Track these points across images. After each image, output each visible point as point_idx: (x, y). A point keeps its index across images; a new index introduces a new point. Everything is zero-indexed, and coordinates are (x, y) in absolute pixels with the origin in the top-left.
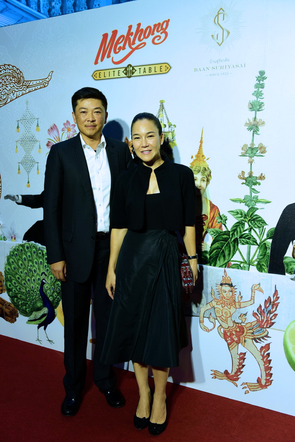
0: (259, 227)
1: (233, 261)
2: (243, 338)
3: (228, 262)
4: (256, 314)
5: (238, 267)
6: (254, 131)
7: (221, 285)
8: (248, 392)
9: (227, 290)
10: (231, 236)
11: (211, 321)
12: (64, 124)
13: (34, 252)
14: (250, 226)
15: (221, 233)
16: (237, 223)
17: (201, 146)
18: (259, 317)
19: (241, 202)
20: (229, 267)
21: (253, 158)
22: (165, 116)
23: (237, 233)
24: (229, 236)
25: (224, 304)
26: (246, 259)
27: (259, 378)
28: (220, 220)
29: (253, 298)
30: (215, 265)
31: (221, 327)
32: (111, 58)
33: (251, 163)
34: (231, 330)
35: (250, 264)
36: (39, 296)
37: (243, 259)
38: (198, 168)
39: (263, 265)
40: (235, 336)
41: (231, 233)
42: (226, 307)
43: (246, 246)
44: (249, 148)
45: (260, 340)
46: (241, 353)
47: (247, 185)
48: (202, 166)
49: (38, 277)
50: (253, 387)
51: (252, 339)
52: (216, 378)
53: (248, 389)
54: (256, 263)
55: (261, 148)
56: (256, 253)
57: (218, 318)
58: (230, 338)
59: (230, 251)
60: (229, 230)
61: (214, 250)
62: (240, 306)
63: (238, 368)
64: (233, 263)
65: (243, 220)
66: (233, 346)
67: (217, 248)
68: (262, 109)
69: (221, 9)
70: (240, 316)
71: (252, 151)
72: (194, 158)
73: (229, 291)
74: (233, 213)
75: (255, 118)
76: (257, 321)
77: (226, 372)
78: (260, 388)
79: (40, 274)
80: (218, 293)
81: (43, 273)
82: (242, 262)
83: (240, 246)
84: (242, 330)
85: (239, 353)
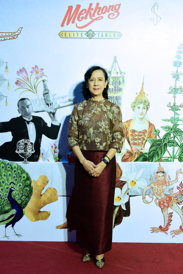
0: (180, 135)
1: (164, 157)
2: (171, 203)
3: (160, 158)
4: (179, 187)
5: (167, 160)
6: (176, 79)
7: (157, 173)
8: (174, 236)
9: (161, 176)
10: (162, 142)
11: (151, 196)
12: (33, 68)
13: (3, 167)
14: (174, 135)
15: (156, 140)
16: (166, 134)
17: (142, 87)
18: (181, 189)
19: (168, 121)
20: (161, 161)
21: (176, 95)
22: (117, 67)
23: (166, 140)
24: (161, 142)
25: (159, 184)
26: (172, 155)
27: (181, 226)
28: (156, 133)
29: (177, 178)
30: (152, 161)
31: (157, 199)
32: (75, 24)
33: (175, 97)
34: (163, 200)
35: (174, 158)
36: (7, 202)
37: (170, 155)
38: (141, 100)
39: (182, 158)
40: (166, 203)
41: (162, 140)
42: (160, 186)
43: (172, 147)
44: (173, 88)
45: (182, 203)
46: (170, 213)
47: (173, 111)
48: (144, 99)
49: (6, 186)
50: (177, 232)
51: (177, 203)
52: (153, 232)
53: (174, 234)
54: (178, 157)
55: (181, 88)
56: (178, 151)
57: (155, 194)
58: (162, 205)
59: (162, 151)
60: (161, 138)
61: (151, 151)
62: (169, 184)
63: (168, 222)
64: (163, 158)
65: (170, 132)
66: (165, 210)
67: (154, 150)
68: (181, 66)
69: (156, 3)
70: (169, 190)
71: (175, 91)
72: (138, 94)
73: (162, 176)
74: (163, 128)
75: (177, 71)
76: (180, 192)
77: (160, 227)
78: (182, 232)
79: (9, 184)
80: (155, 178)
81: (11, 183)
82: (169, 158)
83: (168, 148)
84: (170, 198)
85: (168, 214)
